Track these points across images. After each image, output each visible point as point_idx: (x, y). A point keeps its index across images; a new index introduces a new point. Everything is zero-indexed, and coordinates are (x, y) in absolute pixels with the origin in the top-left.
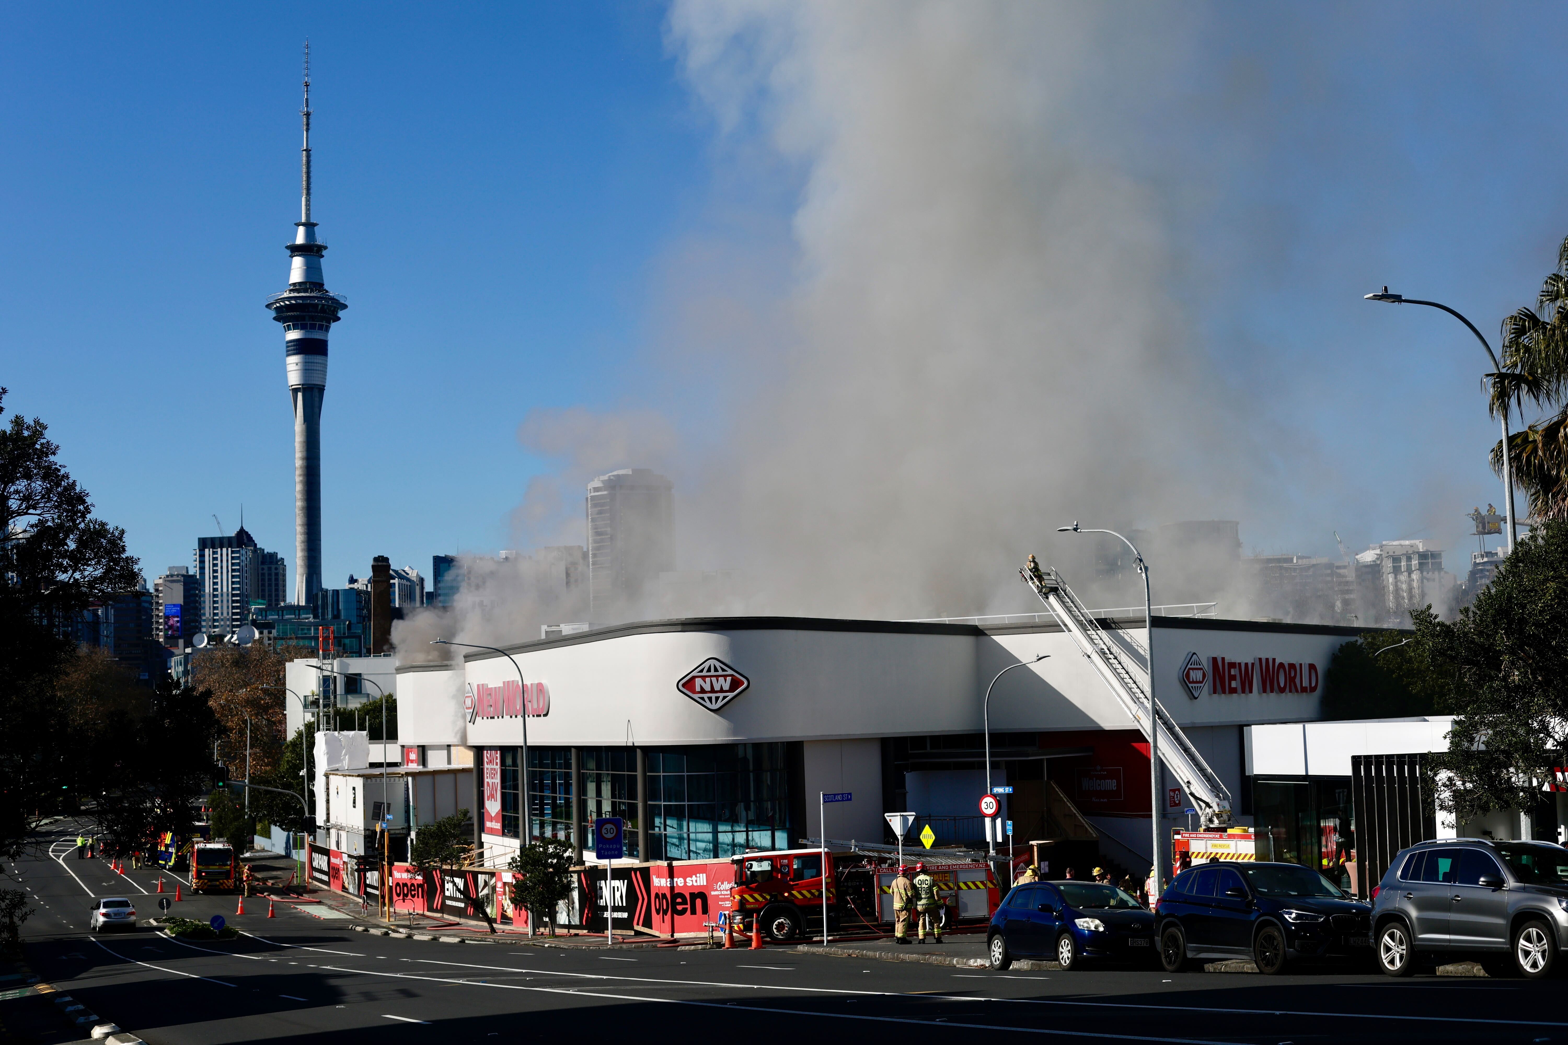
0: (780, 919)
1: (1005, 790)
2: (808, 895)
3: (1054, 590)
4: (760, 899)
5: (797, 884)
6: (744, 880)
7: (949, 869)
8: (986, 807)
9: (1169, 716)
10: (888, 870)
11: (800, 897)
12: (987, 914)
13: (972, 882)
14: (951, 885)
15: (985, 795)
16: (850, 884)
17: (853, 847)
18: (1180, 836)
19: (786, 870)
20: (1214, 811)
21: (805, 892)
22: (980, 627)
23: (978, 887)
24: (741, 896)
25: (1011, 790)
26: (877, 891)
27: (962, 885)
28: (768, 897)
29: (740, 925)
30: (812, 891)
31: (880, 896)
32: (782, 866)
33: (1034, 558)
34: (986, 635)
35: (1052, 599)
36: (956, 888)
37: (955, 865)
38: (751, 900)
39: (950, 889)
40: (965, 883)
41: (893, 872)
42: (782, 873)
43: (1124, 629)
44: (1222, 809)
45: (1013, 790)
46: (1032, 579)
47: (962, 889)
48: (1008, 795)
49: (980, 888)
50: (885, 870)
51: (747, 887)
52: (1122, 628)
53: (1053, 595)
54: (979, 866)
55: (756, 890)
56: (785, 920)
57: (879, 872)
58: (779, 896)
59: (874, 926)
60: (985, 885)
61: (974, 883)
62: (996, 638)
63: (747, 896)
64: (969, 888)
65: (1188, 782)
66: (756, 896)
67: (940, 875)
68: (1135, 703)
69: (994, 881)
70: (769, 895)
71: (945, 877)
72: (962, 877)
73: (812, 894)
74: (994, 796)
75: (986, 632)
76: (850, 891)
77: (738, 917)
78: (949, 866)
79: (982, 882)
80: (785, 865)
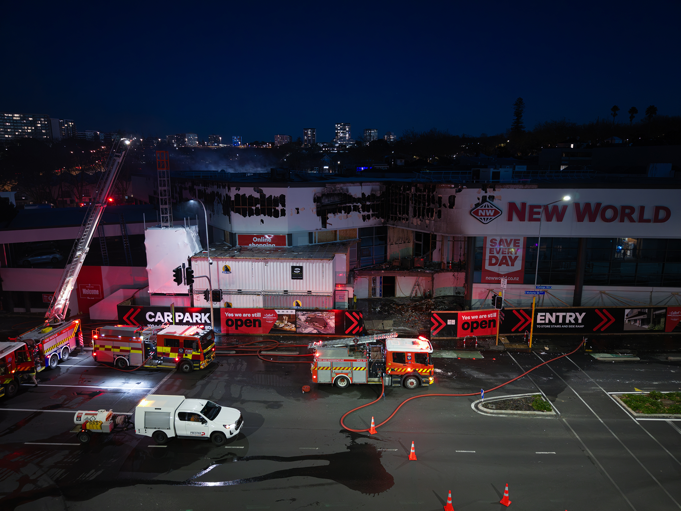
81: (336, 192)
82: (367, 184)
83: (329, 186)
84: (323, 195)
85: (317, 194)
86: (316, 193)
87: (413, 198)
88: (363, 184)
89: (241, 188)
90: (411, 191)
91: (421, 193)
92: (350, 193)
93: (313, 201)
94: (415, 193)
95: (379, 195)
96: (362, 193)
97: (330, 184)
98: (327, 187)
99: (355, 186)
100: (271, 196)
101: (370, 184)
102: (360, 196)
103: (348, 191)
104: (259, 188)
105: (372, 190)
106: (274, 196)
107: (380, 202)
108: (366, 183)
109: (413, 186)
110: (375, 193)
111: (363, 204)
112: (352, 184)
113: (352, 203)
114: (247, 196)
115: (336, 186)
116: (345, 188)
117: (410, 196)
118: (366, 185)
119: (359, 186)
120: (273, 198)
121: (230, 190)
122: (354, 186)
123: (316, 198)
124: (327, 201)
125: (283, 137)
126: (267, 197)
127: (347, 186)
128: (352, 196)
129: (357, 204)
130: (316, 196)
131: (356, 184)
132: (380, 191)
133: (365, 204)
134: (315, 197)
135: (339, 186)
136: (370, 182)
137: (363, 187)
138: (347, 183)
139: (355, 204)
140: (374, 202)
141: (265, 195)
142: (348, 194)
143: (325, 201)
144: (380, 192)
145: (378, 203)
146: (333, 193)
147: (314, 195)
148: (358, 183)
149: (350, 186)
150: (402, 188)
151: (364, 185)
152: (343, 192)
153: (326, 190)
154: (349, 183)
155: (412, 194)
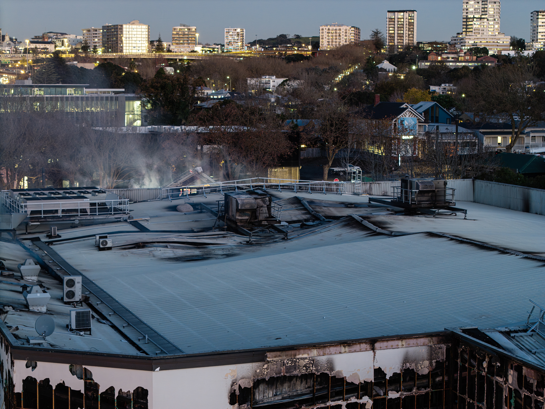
81: (296, 373)
82: (391, 343)
83: (275, 357)
84: (257, 383)
85: (240, 382)
86: (236, 380)
87: (512, 401)
88: (377, 345)
89: (39, 363)
90: (507, 380)
91: (531, 393)
92: (339, 372)
93: (227, 400)
94: (517, 388)
95: (426, 371)
96: (375, 370)
97: (278, 353)
98: (268, 362)
99: (355, 351)
100: (112, 389)
101: (400, 343)
102: (370, 377)
103: (332, 369)
104: (84, 366)
105: (406, 360)
106: (121, 390)
107: (428, 390)
108: (387, 341)
109: (512, 369)
110: (413, 366)
111: (378, 397)
112: (345, 347)
113: (345, 396)
114: (54, 384)
115: (298, 357)
116: (323, 359)
117: (505, 394)
118: (387, 348)
119: (366, 350)
120: (116, 395)
121: (13, 367)
122: (350, 352)
123: (237, 393)
124: (271, 395)
125: (340, 30)
126: (102, 390)
127: (331, 354)
128: (342, 380)
129: (359, 401)
130: (236, 387)
131: (357, 347)
132: (430, 359)
133: (385, 398)
134: (235, 390)
135: (305, 356)
136: (398, 339)
137: (378, 352)
138: (330, 346)
139: (353, 400)
140: (410, 390)
141: (96, 386)
142: (333, 374)
143: (266, 394)
144: (431, 363)
145: (423, 391)
146: (288, 375)
147: (232, 386)
148: (362, 343)
149: (340, 353)
150: (485, 365)
151: (381, 349)
152: (317, 370)
153: (267, 369)
154: (336, 346)
155: (510, 389)
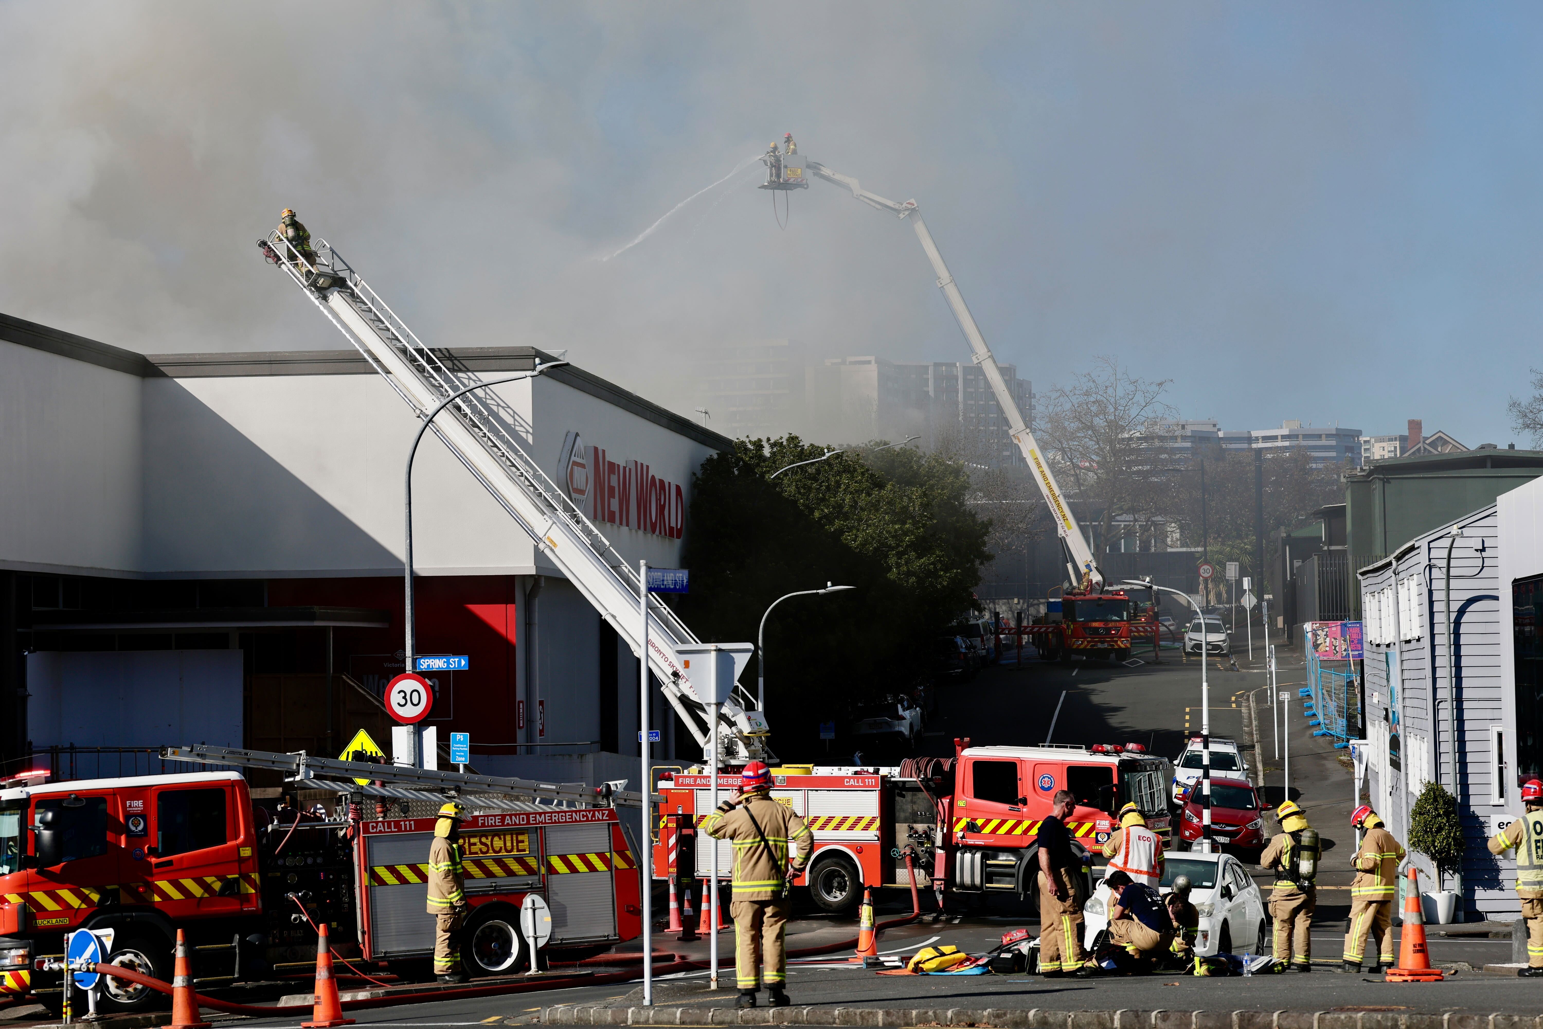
0: (124, 954)
1: (448, 663)
2: (197, 890)
3: (339, 283)
4: (75, 902)
5: (170, 863)
6: (30, 852)
7: (528, 823)
8: (403, 702)
9: (607, 543)
10: (389, 827)
11: (176, 895)
12: (612, 933)
13: (579, 855)
14: (533, 862)
15: (399, 672)
16: (289, 862)
17: (302, 769)
18: (673, 782)
19: (141, 827)
20: (741, 732)
21: (189, 883)
22: (152, 360)
23: (592, 868)
24: (25, 896)
25: (463, 663)
26: (361, 879)
27: (556, 862)
28: (95, 897)
29: (20, 972)
30: (206, 879)
31: (369, 889)
32: (128, 816)
33: (292, 215)
34: (163, 375)
35: (336, 299)
36: (543, 870)
37: (540, 814)
38: (50, 905)
39: (531, 871)
40: (564, 859)
41: (400, 830)
42: (130, 834)
43: (472, 371)
44: (756, 729)
45: (470, 663)
46: (292, 257)
47: (558, 873)
48: (457, 673)
49: (596, 870)
50: (380, 827)
51: (40, 872)
52: (468, 370)
53: (338, 292)
54: (594, 815)
55: (63, 880)
56: (136, 955)
57: (366, 830)
58: (122, 894)
59: (355, 965)
60: (607, 862)
61: (583, 857)
62: (188, 384)
63: (39, 896)
64: (573, 869)
65: (675, 674)
66: (65, 894)
67: (508, 838)
68: (543, 513)
69: (628, 853)
70: (98, 890)
71: (518, 842)
72: (556, 840)
73: (206, 887)
74: (422, 676)
75: (162, 368)
76: (292, 879)
77: (13, 952)
78: (528, 815)
79: (601, 856)
80: (136, 815)
